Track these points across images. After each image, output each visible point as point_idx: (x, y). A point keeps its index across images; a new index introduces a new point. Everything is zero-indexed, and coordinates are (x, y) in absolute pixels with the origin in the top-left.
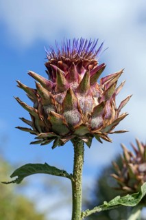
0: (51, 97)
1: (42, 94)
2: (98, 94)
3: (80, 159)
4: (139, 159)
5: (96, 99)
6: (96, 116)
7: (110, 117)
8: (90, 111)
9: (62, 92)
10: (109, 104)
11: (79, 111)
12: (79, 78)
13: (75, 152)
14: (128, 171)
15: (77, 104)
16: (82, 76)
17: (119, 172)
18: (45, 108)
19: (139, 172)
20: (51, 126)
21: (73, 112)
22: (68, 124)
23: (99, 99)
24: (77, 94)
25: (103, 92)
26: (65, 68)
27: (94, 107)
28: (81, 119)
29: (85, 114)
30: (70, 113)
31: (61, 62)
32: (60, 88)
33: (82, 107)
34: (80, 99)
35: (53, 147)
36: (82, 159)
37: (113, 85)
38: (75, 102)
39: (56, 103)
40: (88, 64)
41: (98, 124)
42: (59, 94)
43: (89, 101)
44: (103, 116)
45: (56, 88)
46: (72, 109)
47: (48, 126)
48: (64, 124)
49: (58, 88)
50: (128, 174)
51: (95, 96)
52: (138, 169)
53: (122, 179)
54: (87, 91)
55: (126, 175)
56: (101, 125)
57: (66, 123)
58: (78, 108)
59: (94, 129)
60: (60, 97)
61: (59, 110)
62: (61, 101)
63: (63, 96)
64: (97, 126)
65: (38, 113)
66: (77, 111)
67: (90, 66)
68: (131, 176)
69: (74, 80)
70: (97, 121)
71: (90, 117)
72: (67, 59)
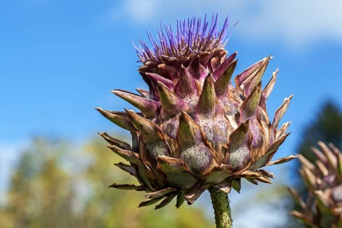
0: (156, 129)
1: (141, 126)
2: (234, 108)
3: (225, 217)
4: (332, 179)
5: (231, 118)
6: (237, 148)
7: (261, 142)
8: (225, 142)
9: (173, 116)
10: (255, 121)
11: (206, 145)
12: (196, 86)
13: (215, 208)
14: (316, 202)
15: (201, 133)
16: (201, 82)
17: (303, 205)
18: (149, 148)
19: (335, 202)
20: (165, 177)
21: (197, 148)
22: (193, 169)
23: (237, 116)
24: (198, 116)
25: (242, 102)
26: (172, 74)
27: (229, 133)
28: (211, 157)
29: (216, 148)
30: (191, 152)
31: (162, 65)
32: (169, 110)
33: (210, 136)
34: (204, 123)
35: (178, 205)
36: (228, 218)
37: (255, 89)
38: (197, 132)
39: (166, 137)
40: (209, 58)
41: (242, 160)
42: (170, 121)
43: (220, 124)
44: (249, 144)
45: (162, 110)
46: (194, 144)
47: (160, 178)
48: (185, 172)
49: (166, 112)
50: (317, 208)
51: (230, 113)
52: (332, 197)
53: (310, 218)
54: (214, 109)
55: (314, 209)
56: (248, 160)
57: (189, 169)
58: (204, 140)
59: (238, 169)
60: (171, 126)
61: (174, 149)
62: (174, 133)
63: (177, 123)
64: (241, 164)
65: (140, 159)
66: (202, 145)
67: (214, 60)
68: (323, 210)
69: (189, 92)
70: (239, 155)
71: (225, 151)
72: (172, 58)
